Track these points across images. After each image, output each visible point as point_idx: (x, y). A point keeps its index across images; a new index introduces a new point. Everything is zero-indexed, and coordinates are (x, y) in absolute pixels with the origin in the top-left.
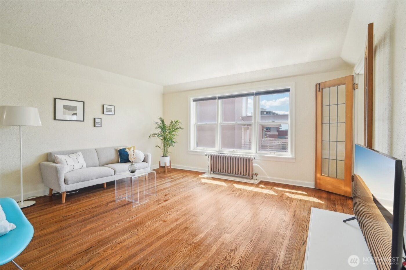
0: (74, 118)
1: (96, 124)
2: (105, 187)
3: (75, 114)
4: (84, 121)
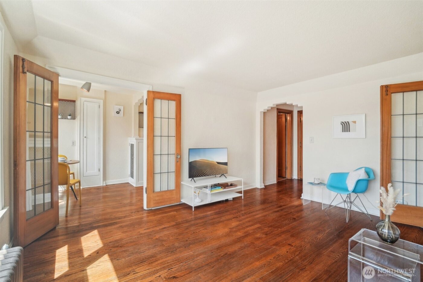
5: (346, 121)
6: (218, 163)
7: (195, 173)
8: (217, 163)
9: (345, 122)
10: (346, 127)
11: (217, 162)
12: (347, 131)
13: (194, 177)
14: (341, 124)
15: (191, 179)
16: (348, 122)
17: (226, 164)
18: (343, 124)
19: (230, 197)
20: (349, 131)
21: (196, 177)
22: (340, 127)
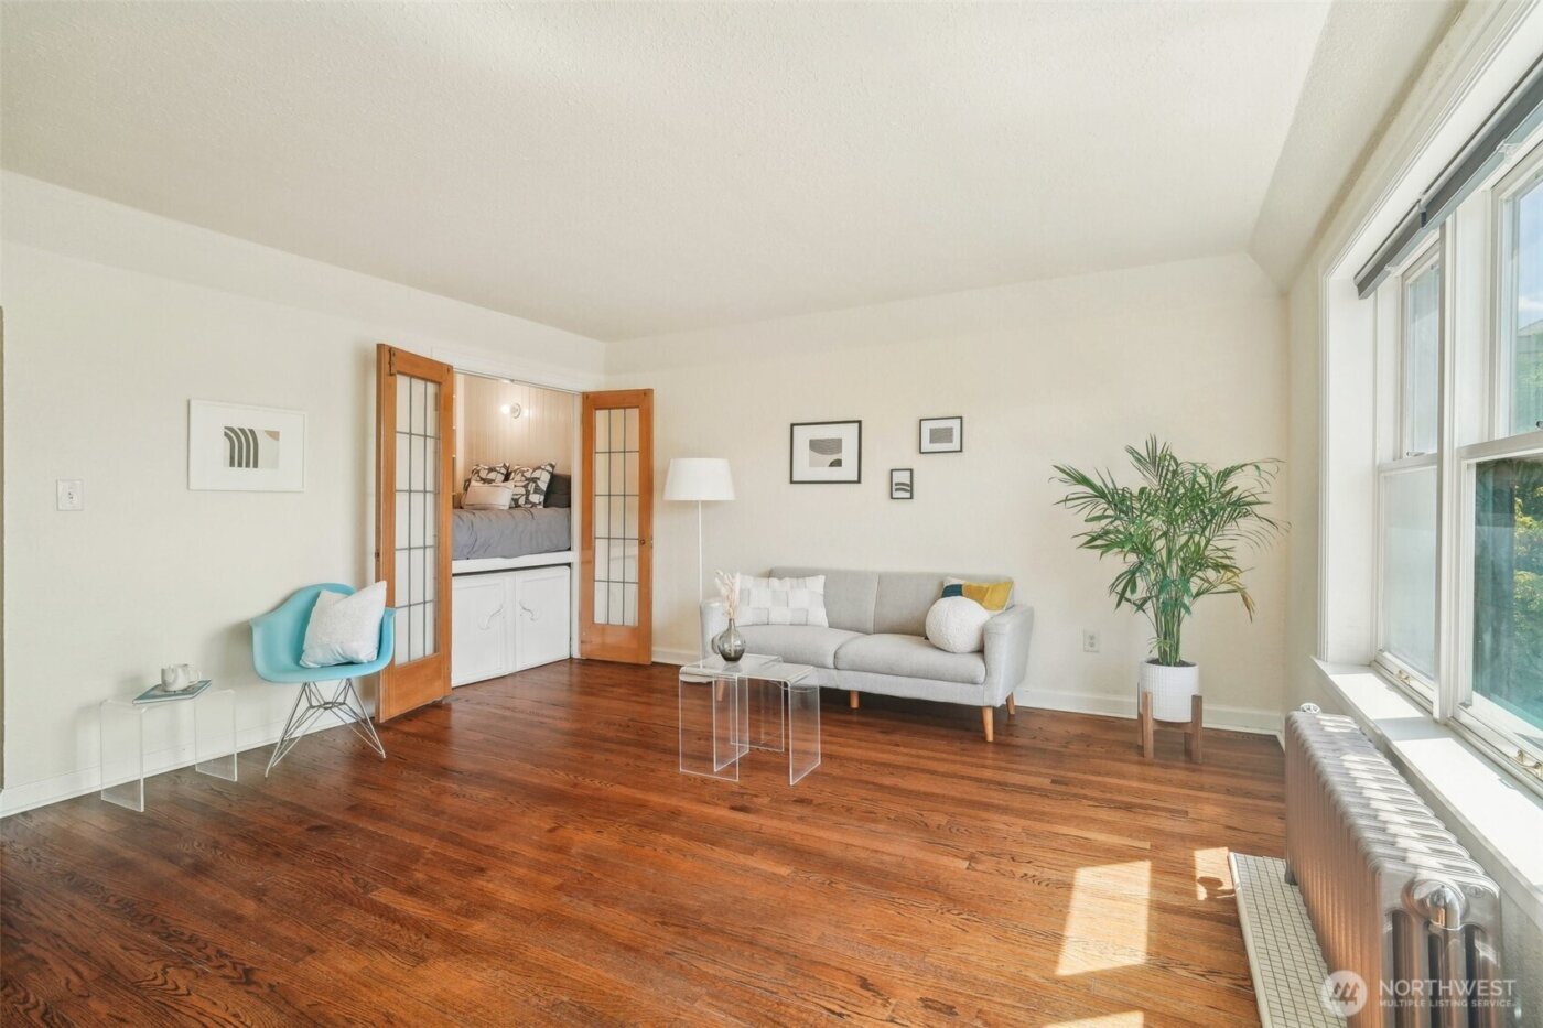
0: (836, 474)
1: (897, 490)
2: (855, 704)
3: (837, 463)
4: (859, 481)
5: (246, 427)
9: (242, 430)
10: (244, 448)
12: (248, 465)
14: (226, 434)
16: (252, 431)
18: (234, 438)
20: (256, 466)
22: (223, 447)
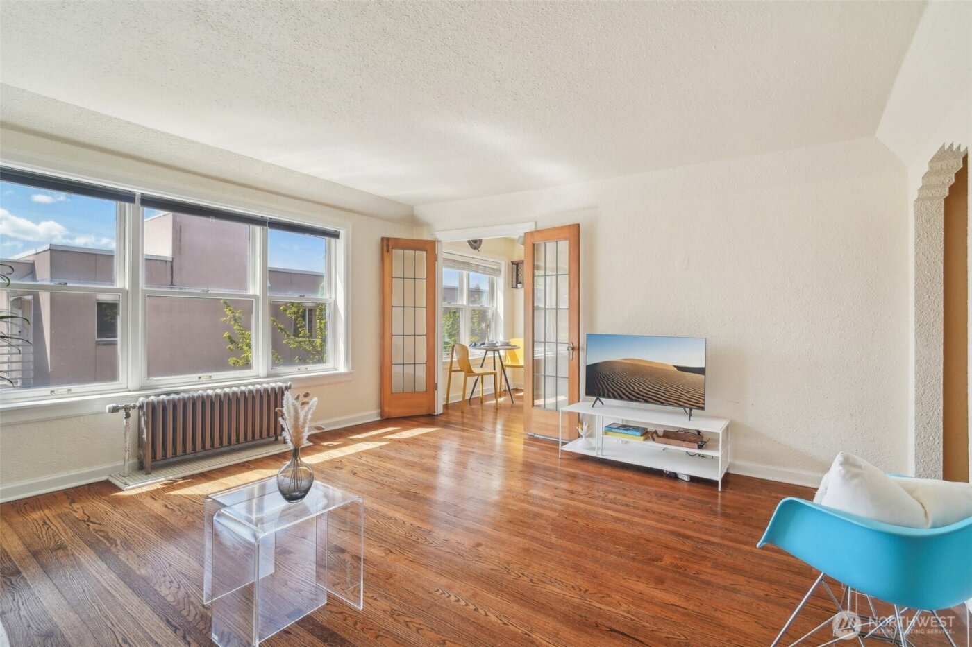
6: (680, 369)
7: (606, 391)
8: (676, 369)
11: (675, 366)
13: (604, 396)
15: (595, 398)
17: (701, 371)
19: (685, 470)
21: (609, 397)
